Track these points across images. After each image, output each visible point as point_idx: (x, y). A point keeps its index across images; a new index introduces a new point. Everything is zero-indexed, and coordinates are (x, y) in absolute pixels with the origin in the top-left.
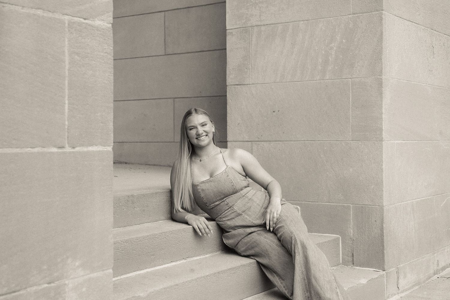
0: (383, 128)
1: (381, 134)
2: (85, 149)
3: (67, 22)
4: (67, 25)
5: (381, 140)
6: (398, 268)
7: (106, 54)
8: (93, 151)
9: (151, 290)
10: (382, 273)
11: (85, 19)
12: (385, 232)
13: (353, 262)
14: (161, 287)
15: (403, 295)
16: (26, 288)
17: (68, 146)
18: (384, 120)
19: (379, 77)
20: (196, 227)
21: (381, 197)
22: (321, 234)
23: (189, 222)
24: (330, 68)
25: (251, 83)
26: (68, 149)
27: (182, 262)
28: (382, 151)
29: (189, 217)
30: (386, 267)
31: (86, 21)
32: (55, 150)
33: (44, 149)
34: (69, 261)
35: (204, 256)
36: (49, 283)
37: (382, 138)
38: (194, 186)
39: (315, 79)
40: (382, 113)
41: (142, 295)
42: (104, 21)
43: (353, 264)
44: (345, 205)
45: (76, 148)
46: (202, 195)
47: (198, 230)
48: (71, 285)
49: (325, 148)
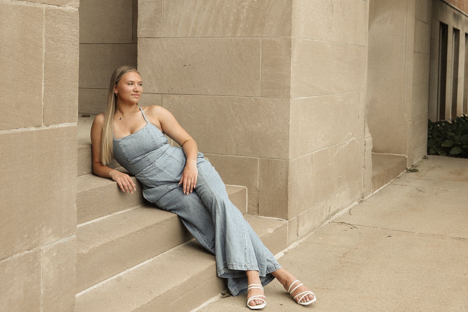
0: (291, 86)
1: (289, 92)
2: (57, 126)
3: (44, 10)
4: (44, 13)
5: (289, 97)
6: (298, 216)
7: (74, 37)
8: (63, 128)
9: (91, 247)
10: (285, 221)
11: (58, 6)
12: (289, 183)
13: (258, 211)
14: (100, 244)
15: (300, 241)
16: (12, 255)
17: (44, 125)
18: (291, 78)
19: (288, 37)
20: (120, 184)
21: (287, 152)
22: (229, 185)
23: (114, 178)
24: (241, 25)
25: (162, 37)
26: (44, 128)
27: (108, 216)
28: (289, 108)
29: (114, 173)
30: (289, 216)
31: (59, 8)
32: (33, 129)
33: (25, 129)
34: (44, 229)
35: (127, 210)
36: (29, 250)
37: (290, 96)
38: (115, 143)
39: (226, 36)
40: (290, 72)
41: (84, 251)
42: (72, 6)
43: (258, 213)
44: (253, 158)
45: (49, 126)
46: (124, 151)
47: (122, 187)
48: (44, 251)
49: (235, 103)
